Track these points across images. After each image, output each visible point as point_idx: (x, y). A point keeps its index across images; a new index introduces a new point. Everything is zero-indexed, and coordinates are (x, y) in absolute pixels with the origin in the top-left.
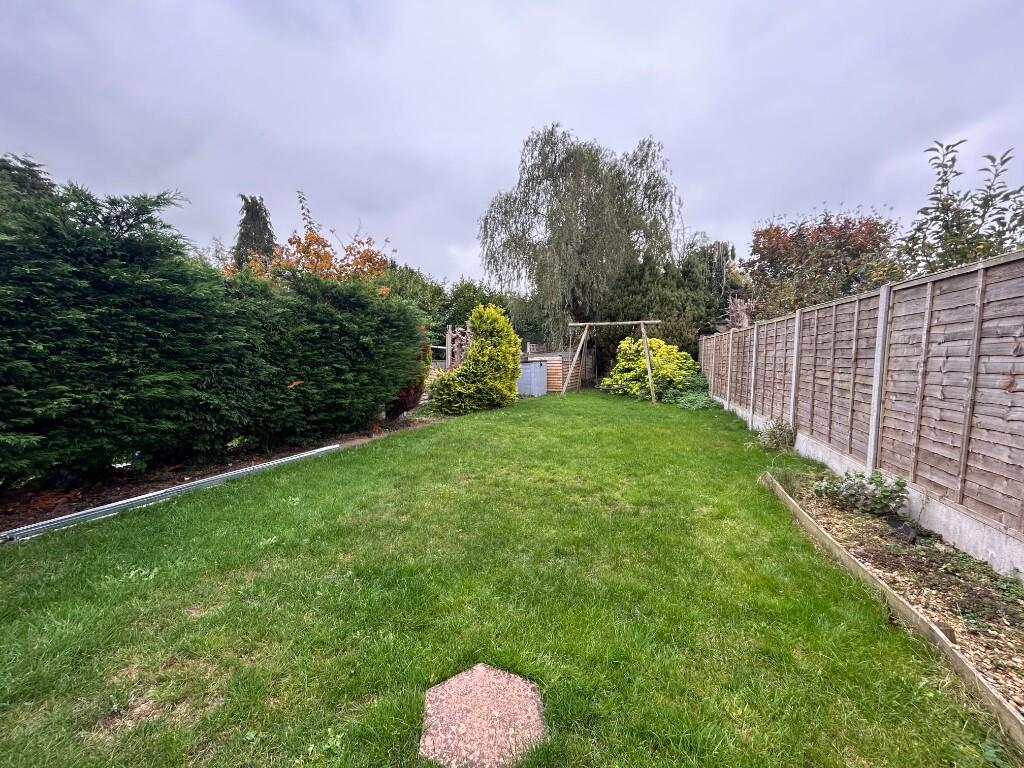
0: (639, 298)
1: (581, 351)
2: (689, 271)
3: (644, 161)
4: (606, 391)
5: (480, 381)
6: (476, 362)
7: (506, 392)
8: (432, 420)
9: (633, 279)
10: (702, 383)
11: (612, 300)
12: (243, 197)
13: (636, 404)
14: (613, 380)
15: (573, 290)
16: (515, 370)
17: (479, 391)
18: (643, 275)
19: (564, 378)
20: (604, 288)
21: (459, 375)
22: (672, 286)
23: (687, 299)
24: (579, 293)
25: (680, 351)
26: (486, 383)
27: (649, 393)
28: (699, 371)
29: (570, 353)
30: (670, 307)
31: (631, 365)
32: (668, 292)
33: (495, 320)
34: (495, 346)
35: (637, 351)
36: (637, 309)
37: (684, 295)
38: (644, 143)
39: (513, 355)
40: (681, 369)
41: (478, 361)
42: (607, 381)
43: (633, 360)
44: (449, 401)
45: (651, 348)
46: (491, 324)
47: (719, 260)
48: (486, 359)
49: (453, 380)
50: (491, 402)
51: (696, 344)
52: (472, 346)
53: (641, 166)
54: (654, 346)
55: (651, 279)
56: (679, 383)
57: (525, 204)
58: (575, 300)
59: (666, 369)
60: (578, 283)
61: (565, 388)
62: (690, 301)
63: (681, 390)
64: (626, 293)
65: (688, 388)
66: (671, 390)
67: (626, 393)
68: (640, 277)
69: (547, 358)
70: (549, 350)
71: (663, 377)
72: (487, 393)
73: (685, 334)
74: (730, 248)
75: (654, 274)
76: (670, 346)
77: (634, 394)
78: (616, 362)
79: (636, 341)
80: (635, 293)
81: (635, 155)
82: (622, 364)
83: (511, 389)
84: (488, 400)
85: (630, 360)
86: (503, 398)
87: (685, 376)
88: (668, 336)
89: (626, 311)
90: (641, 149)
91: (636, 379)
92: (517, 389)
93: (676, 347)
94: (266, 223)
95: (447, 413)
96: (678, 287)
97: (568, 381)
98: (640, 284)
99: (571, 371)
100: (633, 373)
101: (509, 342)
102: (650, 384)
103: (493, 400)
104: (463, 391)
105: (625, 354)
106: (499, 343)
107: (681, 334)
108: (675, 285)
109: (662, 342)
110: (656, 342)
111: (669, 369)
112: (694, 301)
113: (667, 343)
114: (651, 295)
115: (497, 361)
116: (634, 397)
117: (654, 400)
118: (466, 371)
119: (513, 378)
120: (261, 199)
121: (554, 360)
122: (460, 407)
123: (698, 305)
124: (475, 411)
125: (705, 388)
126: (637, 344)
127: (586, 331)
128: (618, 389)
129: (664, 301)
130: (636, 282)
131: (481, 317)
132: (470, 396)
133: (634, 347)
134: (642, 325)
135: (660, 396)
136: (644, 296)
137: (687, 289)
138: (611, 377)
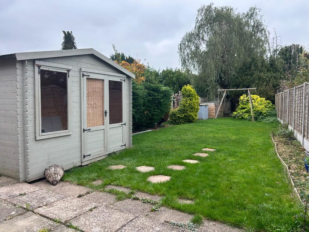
0: (249, 77)
1: (223, 100)
2: (273, 64)
3: (252, 15)
4: (235, 117)
5: (186, 113)
6: (184, 106)
7: (194, 117)
8: (170, 126)
9: (246, 69)
10: (274, 113)
11: (237, 78)
12: (64, 32)
13: (246, 122)
14: (238, 112)
15: (220, 74)
16: (198, 109)
17: (185, 116)
18: (251, 67)
19: (216, 112)
20: (233, 73)
21: (178, 111)
22: (265, 71)
23: (272, 77)
24: (222, 75)
25: (266, 100)
26: (188, 113)
27: (252, 118)
28: (274, 108)
29: (219, 101)
30: (263, 81)
31: (244, 106)
32: (262, 74)
33: (190, 91)
34: (191, 100)
35: (248, 100)
36: (248, 82)
37: (270, 75)
38: (252, 8)
39: (197, 103)
40: (266, 107)
41: (185, 106)
42: (235, 113)
43: (246, 104)
44: (175, 119)
45: (253, 99)
46: (189, 92)
47: (294, 54)
48: (188, 105)
49: (177, 112)
50: (189, 120)
51: (274, 97)
52: (182, 100)
53: (250, 18)
54: (255, 98)
55: (255, 68)
56: (265, 113)
57: (198, 35)
58: (221, 78)
59: (259, 108)
60: (222, 71)
61: (216, 116)
62: (273, 78)
63: (265, 116)
64: (243, 75)
65: (268, 115)
66: (261, 116)
67: (243, 118)
68: (250, 68)
69: (208, 104)
70: (209, 100)
71: (258, 111)
72: (188, 117)
73: (269, 93)
74: (300, 47)
75: (256, 66)
76: (262, 98)
77: (246, 118)
78: (239, 105)
79: (247, 96)
80: (247, 75)
81: (248, 13)
82: (241, 106)
83: (196, 116)
84: (188, 119)
85: (244, 104)
86: (193, 119)
87: (267, 110)
88: (261, 94)
89: (243, 83)
90: (250, 10)
91: (247, 112)
92: (198, 116)
93: (264, 98)
94: (73, 43)
95: (174, 124)
96: (268, 71)
97: (217, 113)
98: (250, 71)
99: (219, 109)
100: (245, 110)
101: (195, 98)
102: (252, 114)
103: (190, 119)
104: (180, 116)
105: (242, 102)
106: (192, 99)
107: (267, 93)
108: (266, 71)
109: (259, 97)
110: (255, 96)
111: (260, 108)
112: (275, 77)
113: (260, 97)
114: (254, 76)
115: (192, 105)
116: (246, 119)
117: (253, 120)
118: (181, 109)
119: (197, 112)
120: (71, 32)
121: (212, 105)
122: (179, 122)
123: (277, 80)
124: (184, 123)
125: (275, 115)
126: (247, 97)
127: (225, 93)
128: (239, 116)
129: (260, 78)
130: (248, 70)
131: (186, 90)
132: (182, 118)
133: (246, 99)
134: (248, 90)
135: (256, 119)
136: (251, 76)
137: (272, 72)
138: (237, 111)
